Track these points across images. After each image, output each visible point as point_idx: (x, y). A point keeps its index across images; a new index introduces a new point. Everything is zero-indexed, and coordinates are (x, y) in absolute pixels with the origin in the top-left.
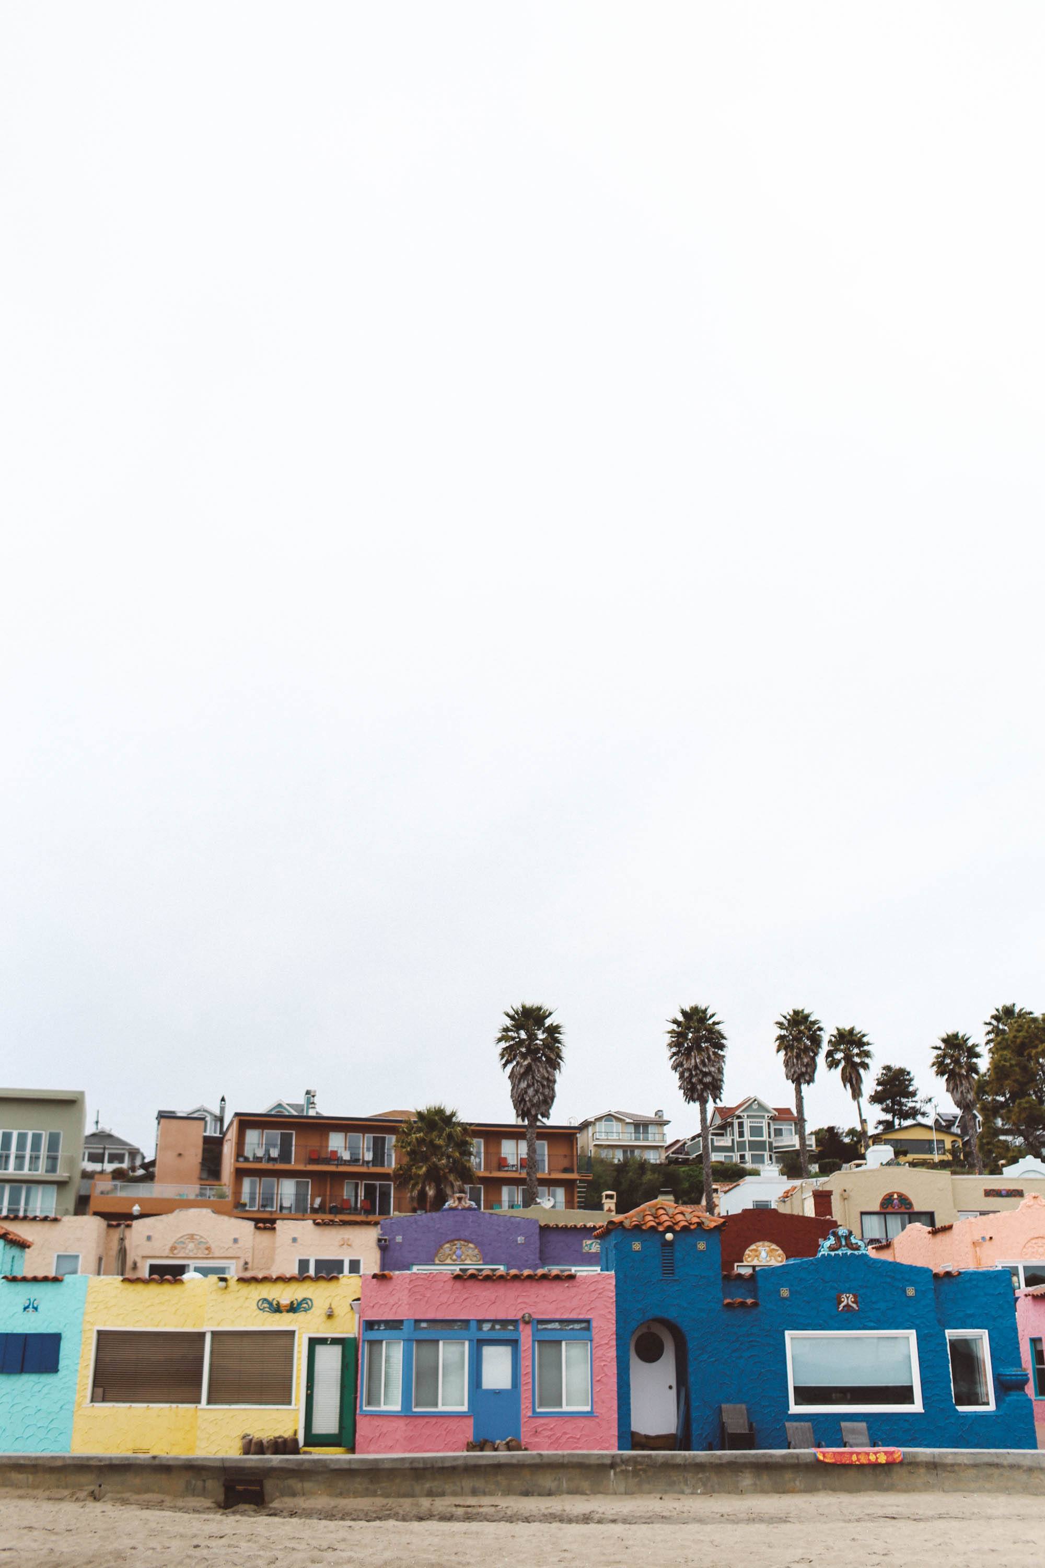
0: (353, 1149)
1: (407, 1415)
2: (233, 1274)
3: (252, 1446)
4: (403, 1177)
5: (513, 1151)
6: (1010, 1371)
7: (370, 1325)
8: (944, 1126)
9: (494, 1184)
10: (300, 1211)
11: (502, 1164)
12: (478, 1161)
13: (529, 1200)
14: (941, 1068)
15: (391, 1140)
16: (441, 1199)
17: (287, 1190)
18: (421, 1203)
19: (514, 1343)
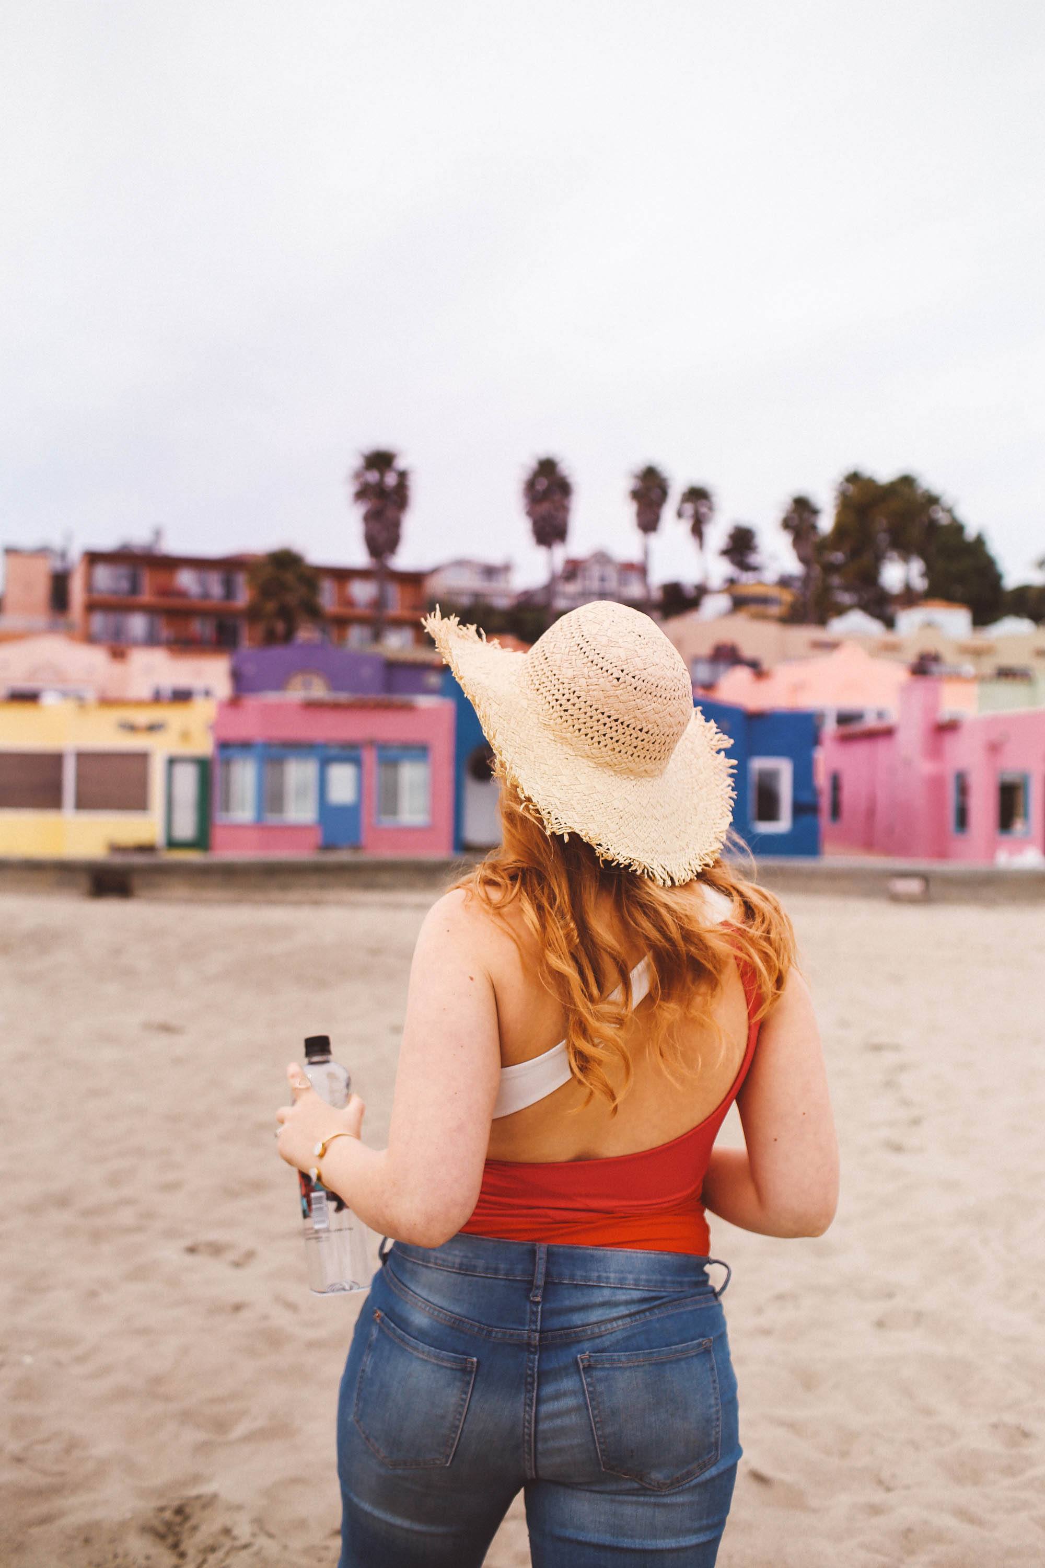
0: (202, 583)
1: (259, 825)
2: (91, 696)
3: (116, 849)
4: (253, 614)
5: (362, 591)
6: (806, 797)
7: (224, 745)
8: (785, 582)
9: (342, 622)
10: (152, 641)
11: (349, 602)
12: (328, 598)
13: (377, 636)
14: (787, 524)
15: (241, 580)
16: (288, 637)
17: (137, 624)
18: (270, 639)
19: (357, 762)
